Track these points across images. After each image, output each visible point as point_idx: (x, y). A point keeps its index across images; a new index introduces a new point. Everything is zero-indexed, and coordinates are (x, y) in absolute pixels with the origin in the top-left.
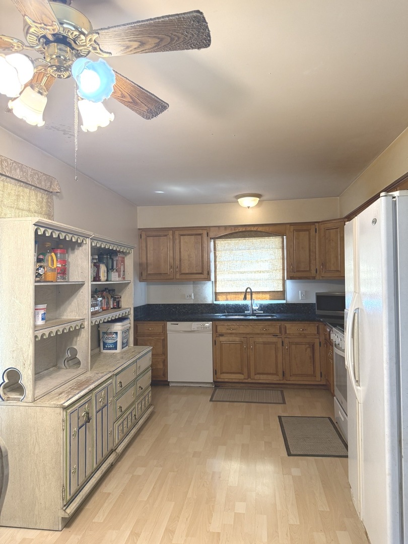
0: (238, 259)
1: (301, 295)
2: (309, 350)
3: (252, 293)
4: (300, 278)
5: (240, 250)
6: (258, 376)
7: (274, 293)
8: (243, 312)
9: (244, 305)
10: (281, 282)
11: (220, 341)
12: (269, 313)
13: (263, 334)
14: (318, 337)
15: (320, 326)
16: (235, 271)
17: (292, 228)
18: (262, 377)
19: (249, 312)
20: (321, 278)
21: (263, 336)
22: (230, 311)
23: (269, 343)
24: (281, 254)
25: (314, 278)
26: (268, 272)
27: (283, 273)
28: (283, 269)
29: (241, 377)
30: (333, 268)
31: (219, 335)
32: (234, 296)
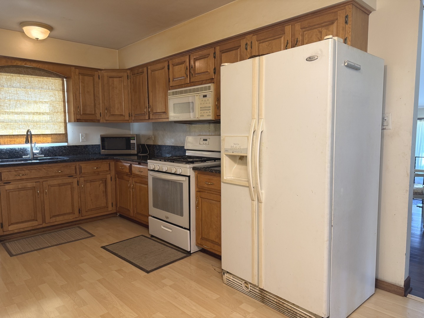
0: (11, 98)
1: (82, 138)
2: (102, 185)
3: (31, 135)
4: (86, 121)
5: (14, 87)
6: (54, 218)
7: (56, 136)
8: (21, 157)
9: (21, 149)
10: (63, 125)
11: (6, 190)
12: (50, 156)
13: (58, 176)
14: (109, 173)
15: (111, 163)
16: (8, 111)
17: (77, 71)
18: (58, 219)
19: (28, 156)
20: (105, 121)
21: (58, 178)
22: (4, 157)
23: (64, 184)
24: (62, 97)
25: (98, 121)
26: (48, 114)
27: (65, 116)
28: (65, 112)
29: (35, 223)
30: (117, 113)
31: (5, 183)
32: (9, 139)
